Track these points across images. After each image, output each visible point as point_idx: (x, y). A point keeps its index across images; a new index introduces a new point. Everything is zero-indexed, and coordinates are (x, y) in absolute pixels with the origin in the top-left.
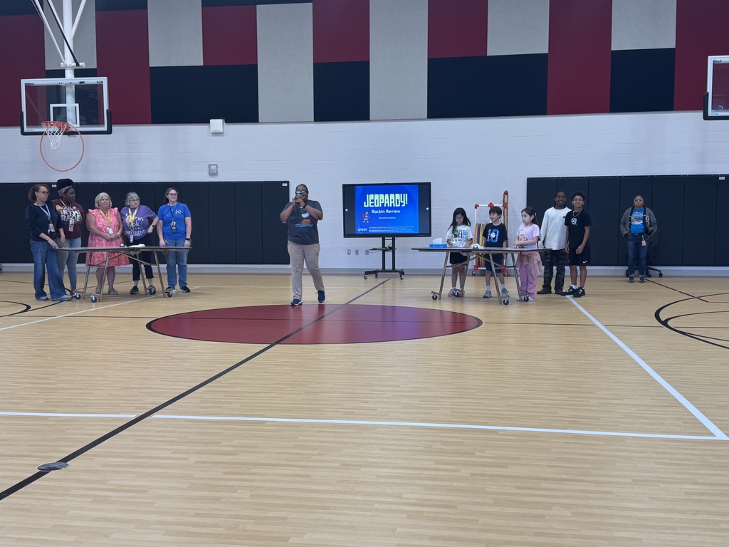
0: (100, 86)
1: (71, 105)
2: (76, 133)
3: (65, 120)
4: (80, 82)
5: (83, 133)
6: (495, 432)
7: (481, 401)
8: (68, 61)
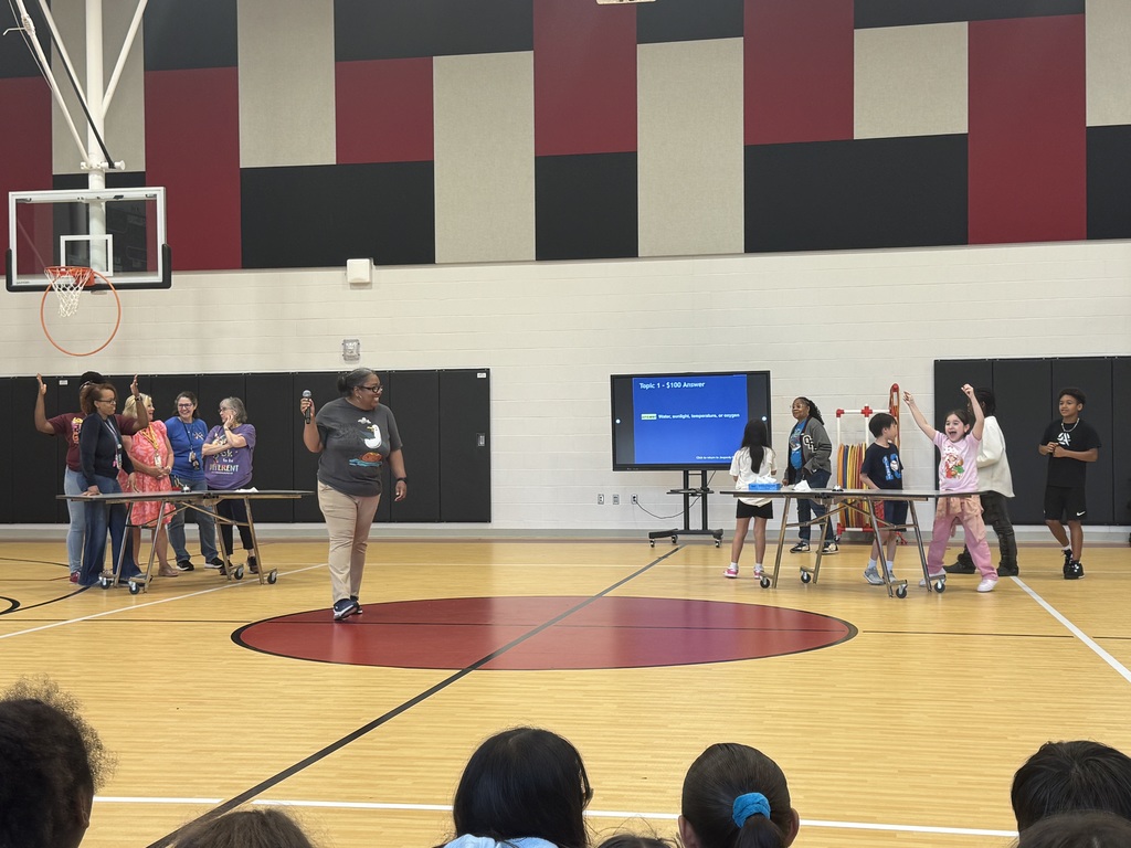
0: (150, 204)
1: (98, 237)
2: (106, 287)
3: (86, 263)
4: (116, 197)
5: (118, 287)
6: (891, 835)
7: (864, 778)
8: (94, 160)
